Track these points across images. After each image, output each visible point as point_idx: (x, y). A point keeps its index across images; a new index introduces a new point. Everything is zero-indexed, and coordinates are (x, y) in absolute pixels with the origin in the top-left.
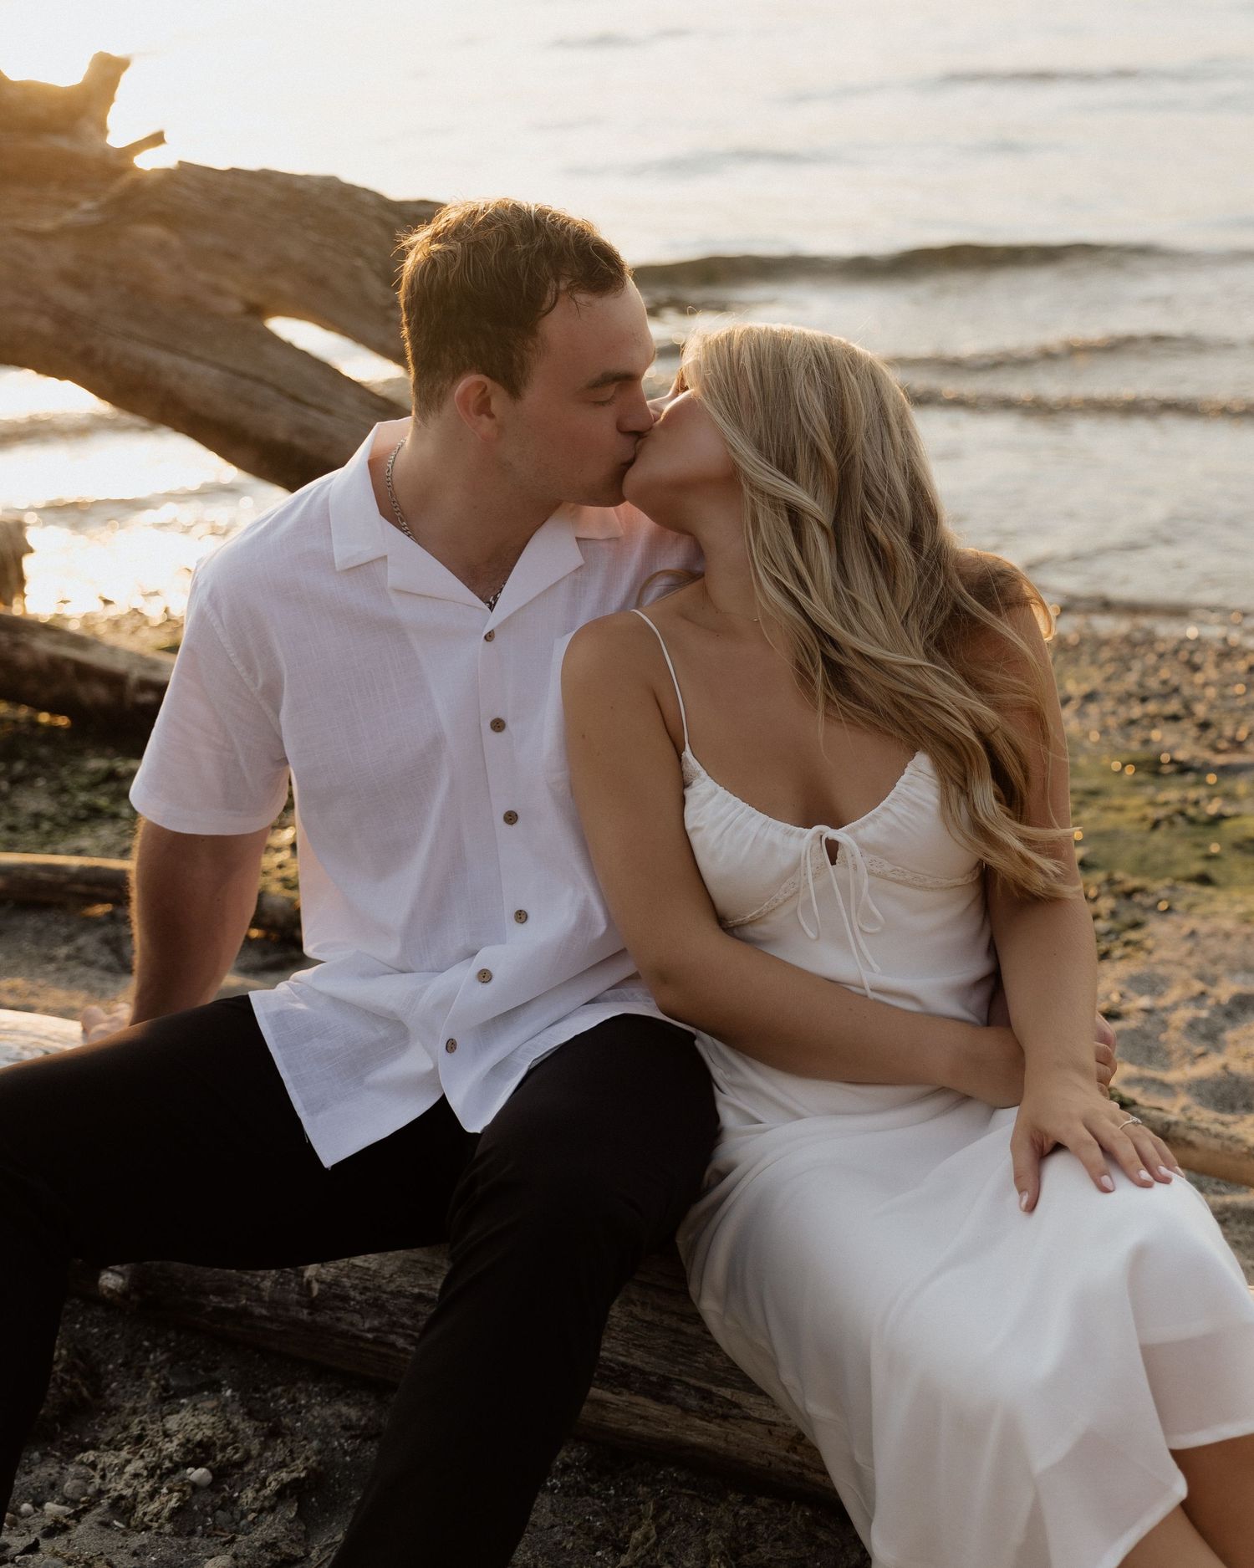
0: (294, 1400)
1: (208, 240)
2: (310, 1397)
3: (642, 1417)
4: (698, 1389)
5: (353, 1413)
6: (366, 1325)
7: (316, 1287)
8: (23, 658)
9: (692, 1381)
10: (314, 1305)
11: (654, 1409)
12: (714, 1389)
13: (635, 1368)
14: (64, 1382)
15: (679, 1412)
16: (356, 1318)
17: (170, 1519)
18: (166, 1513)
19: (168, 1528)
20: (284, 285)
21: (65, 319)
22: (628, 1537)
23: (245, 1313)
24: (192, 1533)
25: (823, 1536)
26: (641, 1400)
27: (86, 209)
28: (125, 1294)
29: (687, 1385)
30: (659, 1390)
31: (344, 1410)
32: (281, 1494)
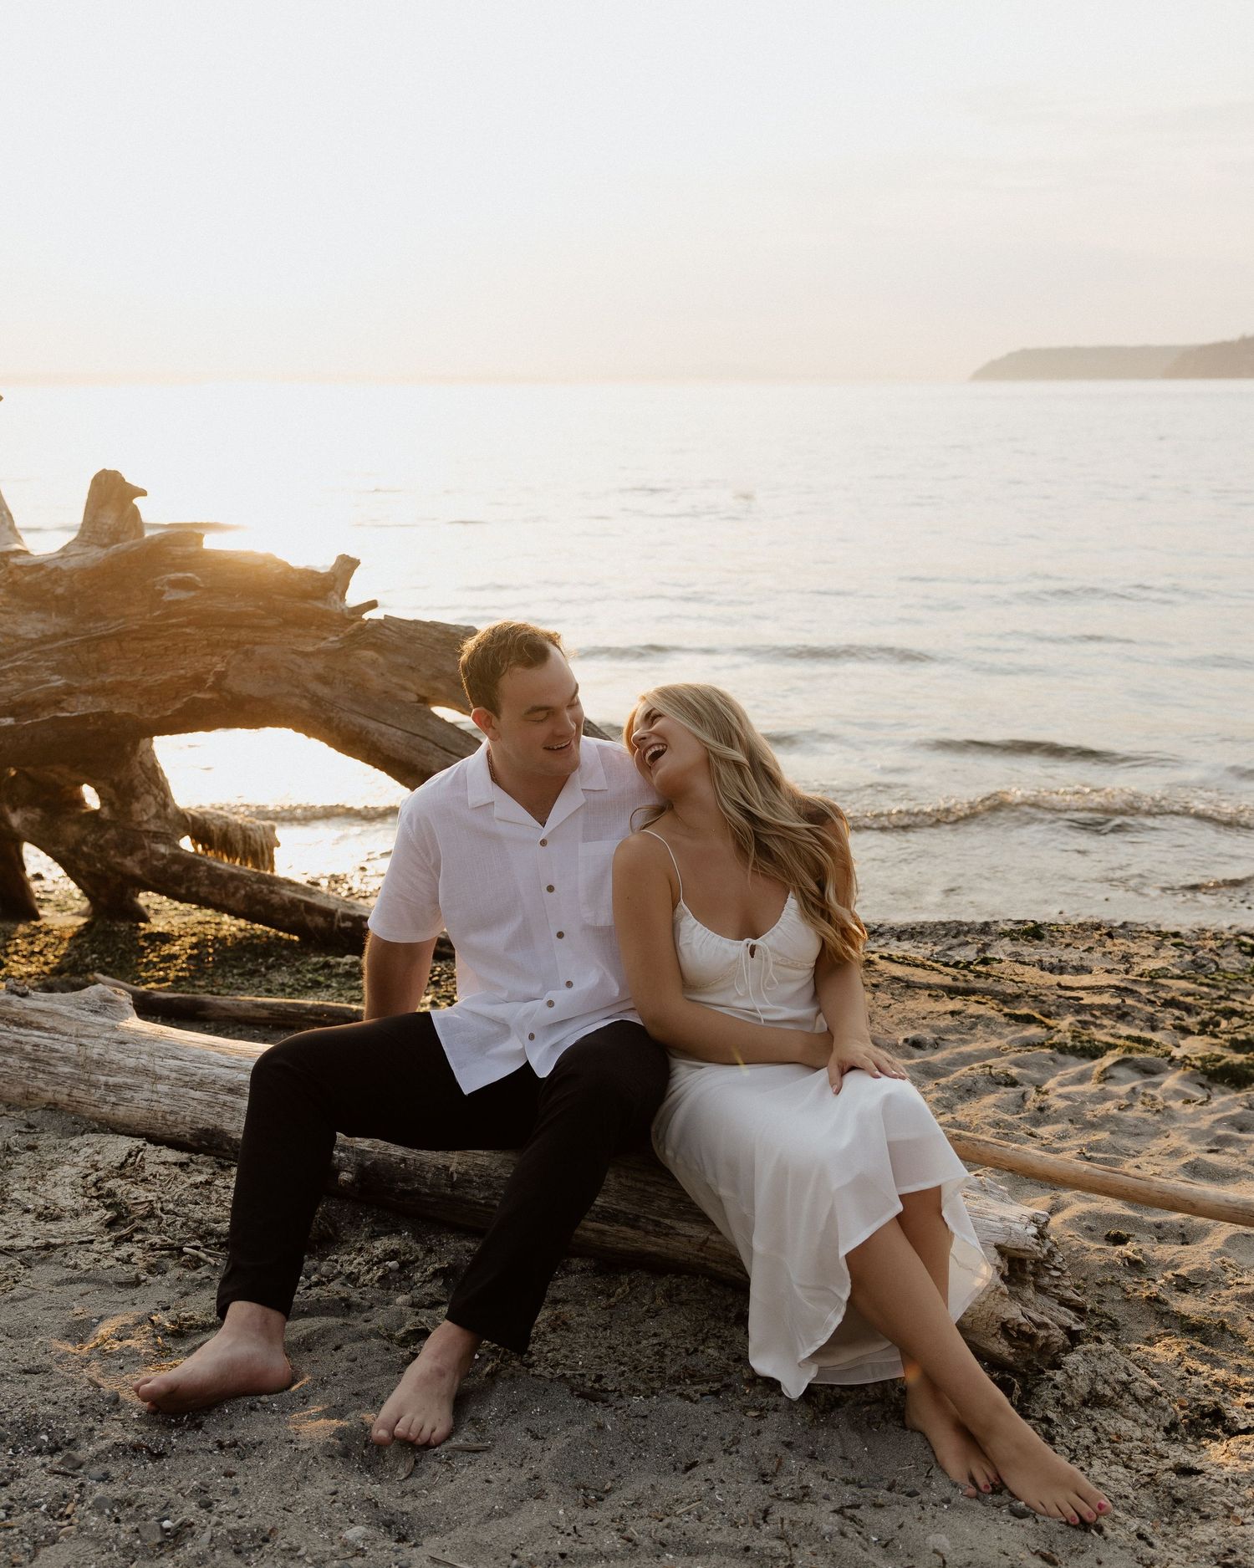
0: (440, 1241)
1: (400, 660)
2: (448, 1239)
3: (624, 1239)
4: (653, 1221)
5: (472, 1246)
6: (480, 1196)
7: (455, 1176)
8: (275, 899)
9: (651, 1217)
10: (453, 1186)
11: (630, 1232)
12: (662, 1220)
13: (621, 1211)
14: (320, 1223)
15: (643, 1233)
16: (476, 1192)
17: (378, 1281)
18: (376, 1278)
19: (377, 1285)
20: (441, 686)
21: (317, 701)
22: (614, 1292)
23: (417, 1192)
24: (389, 1289)
25: (714, 1291)
26: (624, 1228)
27: (332, 640)
28: (352, 1183)
29: (648, 1219)
30: (633, 1223)
31: (467, 1244)
32: (435, 1274)
